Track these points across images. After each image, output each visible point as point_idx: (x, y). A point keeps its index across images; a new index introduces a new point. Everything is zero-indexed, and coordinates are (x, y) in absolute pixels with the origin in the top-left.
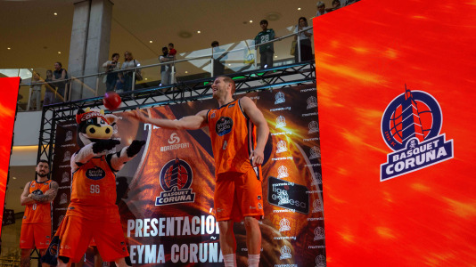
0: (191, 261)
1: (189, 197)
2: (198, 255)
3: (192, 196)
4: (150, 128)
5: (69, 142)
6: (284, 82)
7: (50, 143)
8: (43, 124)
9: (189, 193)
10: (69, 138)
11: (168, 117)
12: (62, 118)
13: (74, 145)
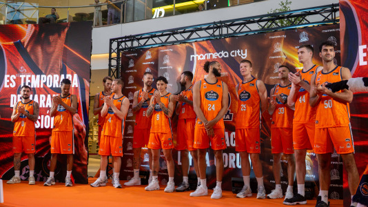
0: (230, 167)
1: (228, 117)
2: (235, 162)
3: (231, 116)
4: (195, 59)
5: (132, 68)
6: (309, 23)
7: (117, 69)
8: (110, 53)
9: (228, 113)
10: (131, 65)
11: (210, 50)
12: (125, 49)
13: (136, 71)
